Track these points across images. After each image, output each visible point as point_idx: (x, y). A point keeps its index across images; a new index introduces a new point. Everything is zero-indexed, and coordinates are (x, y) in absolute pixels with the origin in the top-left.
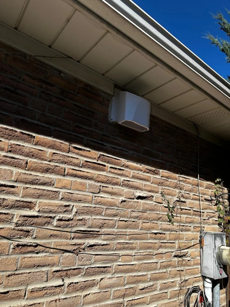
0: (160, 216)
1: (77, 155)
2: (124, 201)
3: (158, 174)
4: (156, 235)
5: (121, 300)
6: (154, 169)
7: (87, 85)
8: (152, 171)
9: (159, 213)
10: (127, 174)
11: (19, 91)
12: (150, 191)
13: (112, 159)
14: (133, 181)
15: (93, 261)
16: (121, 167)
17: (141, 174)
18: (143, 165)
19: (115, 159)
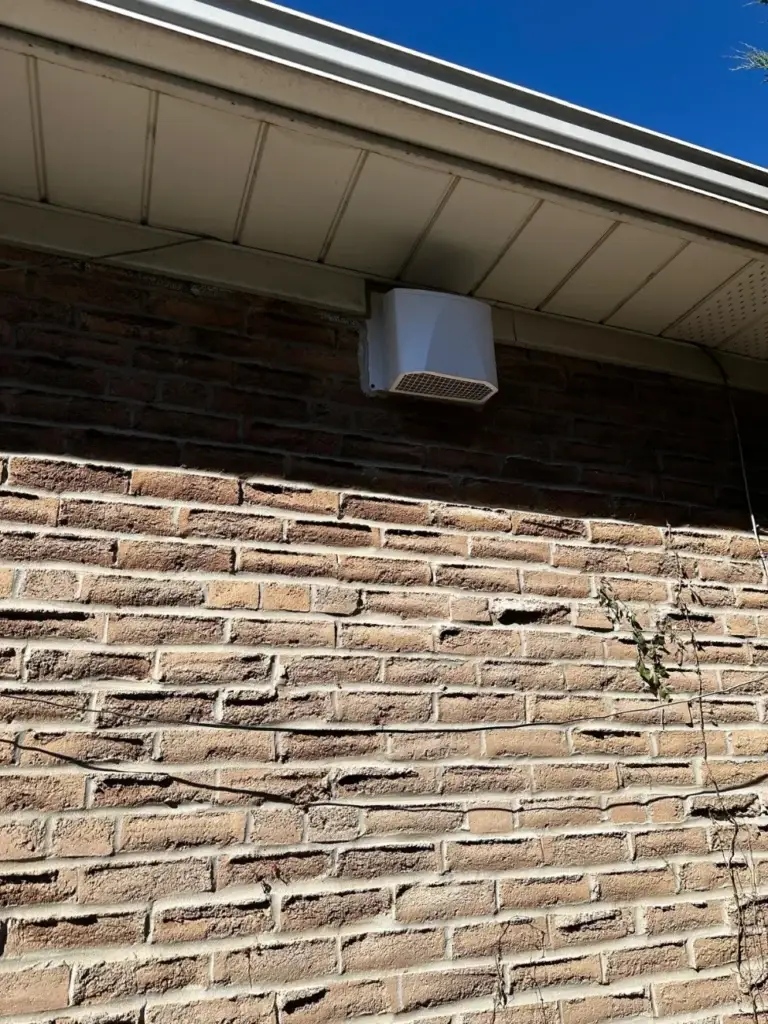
0: (609, 673)
1: (269, 508)
2: (454, 632)
3: (578, 533)
4: (603, 738)
5: (488, 963)
6: (557, 519)
7: (277, 303)
8: (552, 528)
9: (600, 663)
10: (453, 547)
11: (73, 360)
12: (552, 593)
13: (391, 505)
14: (477, 567)
15: (363, 828)
16: (429, 525)
17: (508, 541)
18: (509, 511)
19: (402, 503)
